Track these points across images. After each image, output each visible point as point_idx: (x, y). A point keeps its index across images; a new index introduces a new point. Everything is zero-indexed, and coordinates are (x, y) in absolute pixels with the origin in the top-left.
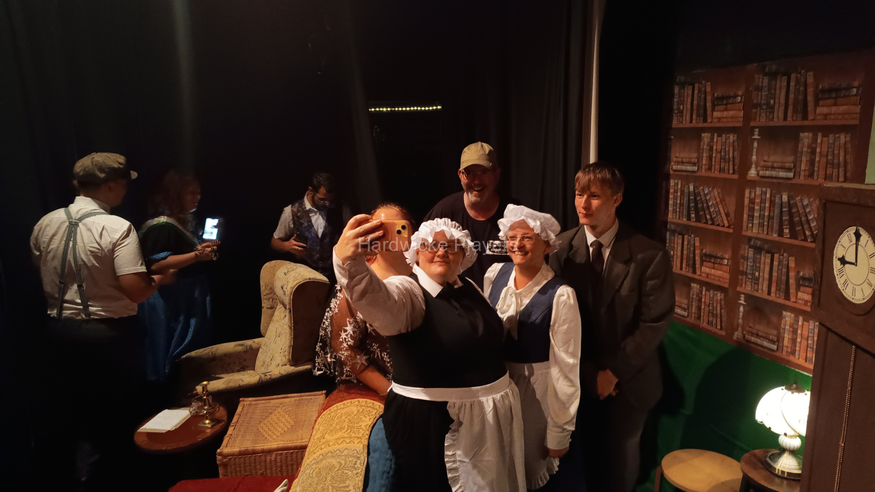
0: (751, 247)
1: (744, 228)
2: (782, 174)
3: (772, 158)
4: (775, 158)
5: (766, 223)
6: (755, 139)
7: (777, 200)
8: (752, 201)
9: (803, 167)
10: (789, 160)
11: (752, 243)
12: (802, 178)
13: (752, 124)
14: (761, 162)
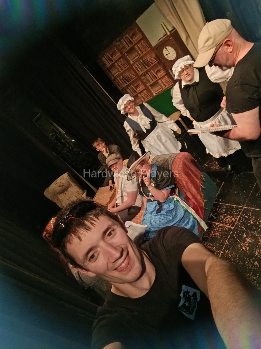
2: (137, 57)
3: (133, 56)
5: (142, 69)
6: (126, 56)
7: (140, 63)
8: (136, 68)
10: (136, 54)
11: (143, 75)
12: (141, 55)
13: (123, 53)
14: (132, 59)
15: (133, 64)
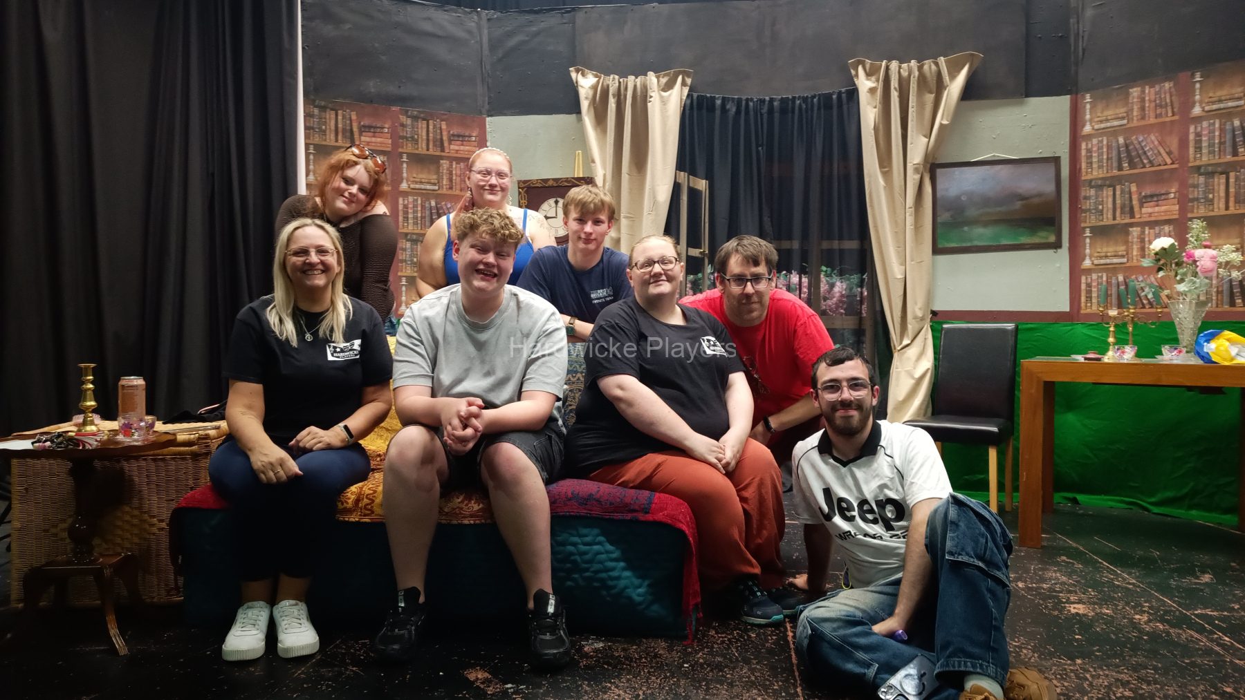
0: (408, 240)
1: (401, 226)
2: (429, 187)
3: (421, 176)
4: (423, 176)
5: (419, 222)
6: (404, 161)
7: (427, 205)
8: (406, 207)
9: (444, 183)
10: (434, 177)
11: (409, 237)
12: (444, 190)
13: (400, 150)
14: (412, 179)
15: (405, 194)
